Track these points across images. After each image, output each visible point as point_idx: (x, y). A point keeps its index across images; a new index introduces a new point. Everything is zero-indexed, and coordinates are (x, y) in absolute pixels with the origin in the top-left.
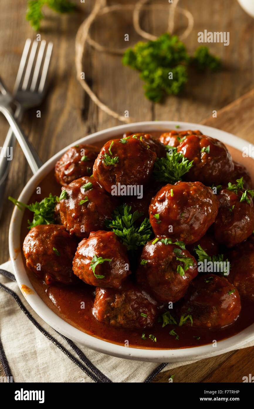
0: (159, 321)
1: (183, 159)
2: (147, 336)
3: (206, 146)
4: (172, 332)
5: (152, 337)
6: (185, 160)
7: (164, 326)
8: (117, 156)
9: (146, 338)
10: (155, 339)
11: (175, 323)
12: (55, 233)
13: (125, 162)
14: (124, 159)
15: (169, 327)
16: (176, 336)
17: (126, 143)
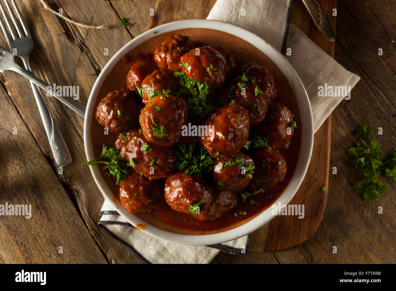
0: (239, 199)
1: (198, 84)
2: (238, 214)
3: (209, 66)
4: (252, 202)
5: (242, 213)
6: (200, 85)
7: (244, 201)
8: (162, 125)
9: (238, 216)
10: (245, 213)
11: (251, 195)
12: (141, 188)
13: (170, 125)
14: (169, 123)
15: (248, 199)
16: (256, 203)
17: (161, 109)
